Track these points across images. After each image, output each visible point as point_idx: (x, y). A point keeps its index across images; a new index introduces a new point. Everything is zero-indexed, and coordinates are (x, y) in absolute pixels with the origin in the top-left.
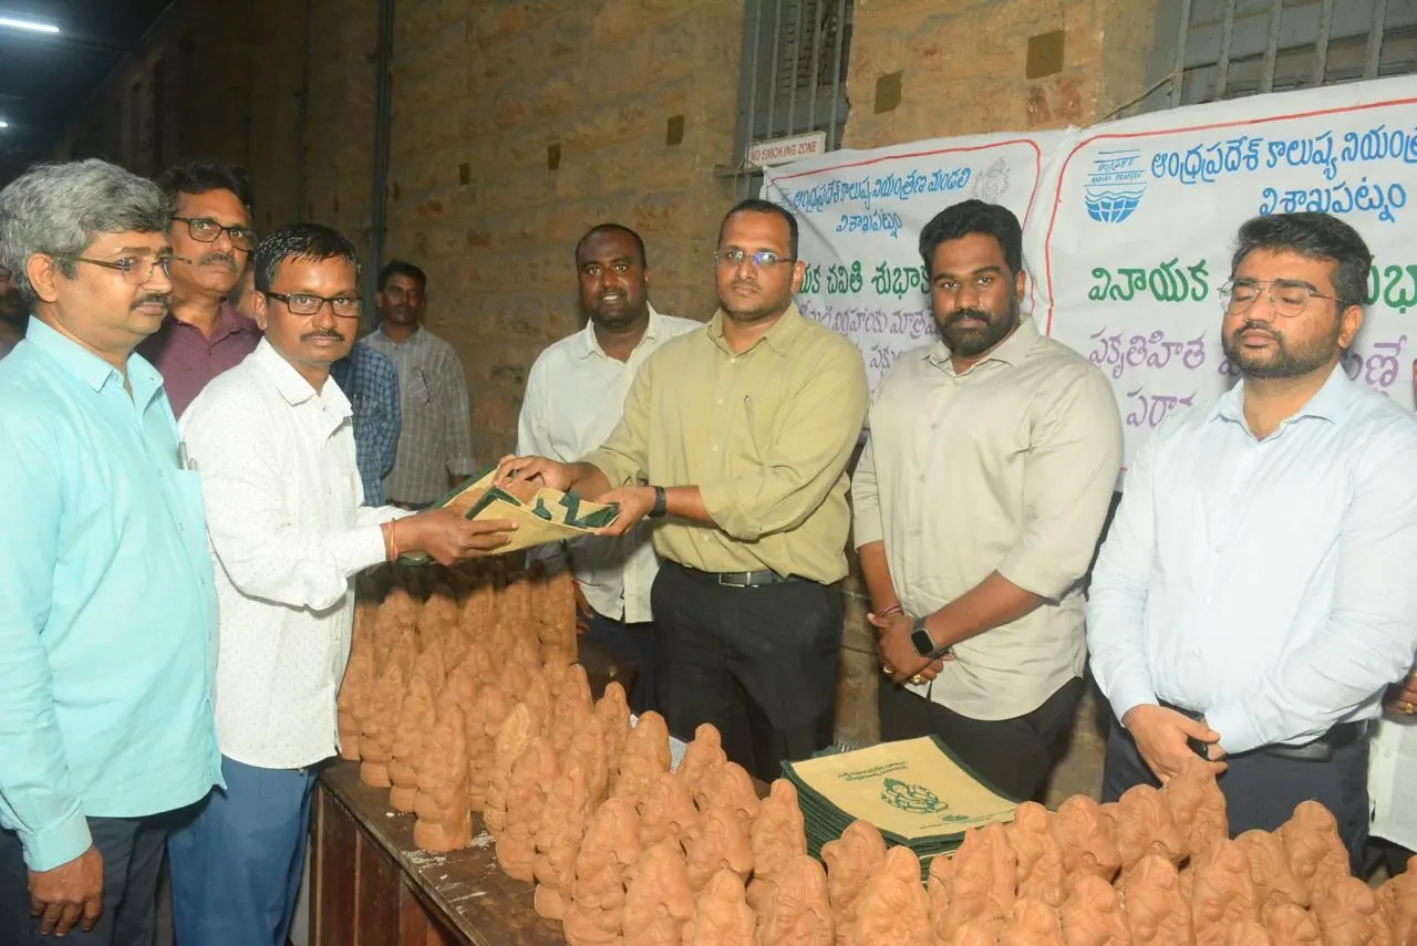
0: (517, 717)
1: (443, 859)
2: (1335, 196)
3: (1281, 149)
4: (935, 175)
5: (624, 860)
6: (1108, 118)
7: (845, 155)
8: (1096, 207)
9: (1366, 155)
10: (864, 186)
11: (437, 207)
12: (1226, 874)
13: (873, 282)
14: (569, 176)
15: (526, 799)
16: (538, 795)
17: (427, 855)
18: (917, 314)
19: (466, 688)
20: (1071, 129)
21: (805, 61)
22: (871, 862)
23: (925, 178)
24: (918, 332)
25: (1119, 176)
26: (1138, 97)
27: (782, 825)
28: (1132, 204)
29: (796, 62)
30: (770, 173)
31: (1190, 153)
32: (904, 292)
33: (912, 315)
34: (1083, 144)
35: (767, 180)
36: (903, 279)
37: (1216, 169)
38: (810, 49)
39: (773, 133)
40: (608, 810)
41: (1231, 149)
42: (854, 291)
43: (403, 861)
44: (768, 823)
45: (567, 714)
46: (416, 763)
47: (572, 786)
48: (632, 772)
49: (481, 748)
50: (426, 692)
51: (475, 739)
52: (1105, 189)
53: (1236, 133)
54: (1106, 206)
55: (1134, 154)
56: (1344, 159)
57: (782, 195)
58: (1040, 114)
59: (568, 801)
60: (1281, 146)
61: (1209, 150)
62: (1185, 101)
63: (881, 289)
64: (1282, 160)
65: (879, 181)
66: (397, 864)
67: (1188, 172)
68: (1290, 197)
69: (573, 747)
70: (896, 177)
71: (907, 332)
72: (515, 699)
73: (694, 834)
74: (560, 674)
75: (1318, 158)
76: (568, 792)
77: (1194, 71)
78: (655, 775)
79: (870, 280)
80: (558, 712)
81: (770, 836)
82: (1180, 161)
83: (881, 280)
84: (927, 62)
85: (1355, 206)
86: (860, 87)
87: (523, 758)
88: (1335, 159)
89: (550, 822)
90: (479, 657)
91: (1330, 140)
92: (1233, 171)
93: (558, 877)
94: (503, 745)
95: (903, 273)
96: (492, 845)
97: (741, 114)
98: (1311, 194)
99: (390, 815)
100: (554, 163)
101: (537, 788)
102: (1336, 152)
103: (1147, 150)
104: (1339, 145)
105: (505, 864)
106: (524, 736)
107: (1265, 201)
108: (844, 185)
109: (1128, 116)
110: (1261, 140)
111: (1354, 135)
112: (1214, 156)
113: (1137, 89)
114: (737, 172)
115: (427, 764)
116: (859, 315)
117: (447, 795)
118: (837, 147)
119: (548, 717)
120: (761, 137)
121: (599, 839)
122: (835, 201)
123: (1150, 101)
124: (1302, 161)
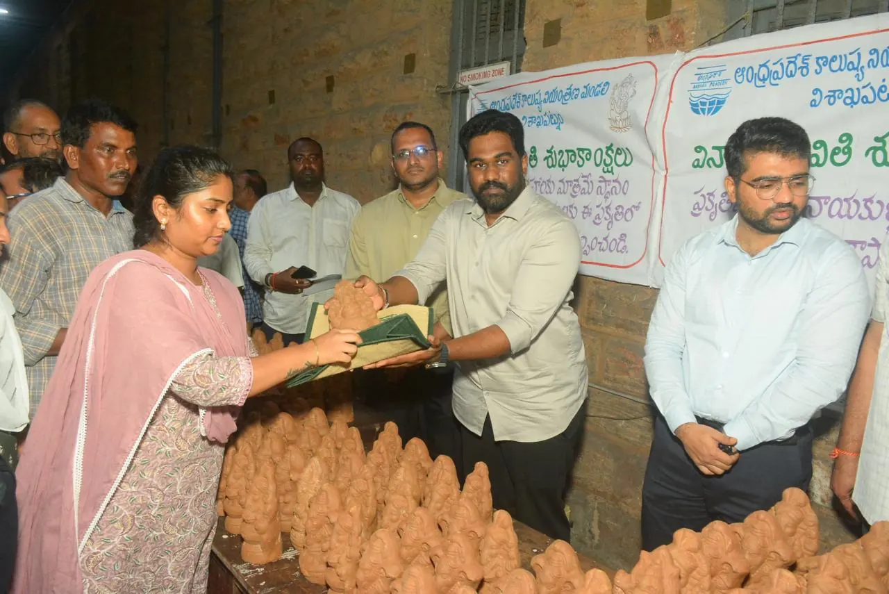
0: (312, 468)
1: (262, 569)
2: (863, 92)
3: (824, 61)
4: (585, 87)
5: (392, 575)
6: (702, 45)
7: (525, 76)
8: (696, 105)
9: (885, 63)
10: (537, 97)
11: (255, 120)
12: (832, 580)
13: (544, 160)
14: (340, 97)
15: (319, 527)
16: (328, 524)
17: (251, 567)
18: (575, 180)
19: (277, 446)
20: (678, 54)
21: (495, 17)
22: (568, 572)
23: (578, 89)
24: (575, 193)
25: (712, 84)
26: (722, 31)
27: (502, 543)
28: (721, 102)
29: (489, 15)
30: (473, 91)
31: (761, 66)
32: (565, 166)
33: (571, 181)
34: (686, 63)
35: (471, 95)
36: (565, 157)
37: (780, 76)
38: (498, 7)
39: (475, 64)
40: (377, 538)
41: (790, 62)
42: (532, 167)
43: (234, 571)
44: (492, 542)
45: (347, 463)
46: (243, 500)
47: (353, 519)
48: (394, 506)
49: (287, 488)
50: (248, 451)
51: (283, 482)
52: (702, 92)
53: (792, 52)
54: (703, 104)
55: (724, 68)
56: (869, 67)
57: (482, 104)
58: (656, 44)
59: (349, 530)
60: (824, 60)
61: (774, 64)
62: (754, 32)
63: (550, 165)
64: (826, 69)
65: (547, 93)
66: (229, 573)
67: (760, 80)
68: (832, 94)
69: (351, 488)
70: (558, 90)
71: (568, 194)
72: (312, 453)
73: (440, 553)
74: (342, 433)
75: (851, 67)
76: (348, 523)
77: (759, 12)
78: (411, 509)
79: (542, 160)
80: (341, 461)
81: (494, 551)
82: (755, 72)
83: (550, 159)
84: (578, 11)
85: (877, 99)
86: (533, 30)
87: (316, 497)
88: (863, 67)
89: (337, 545)
90: (285, 423)
91: (859, 54)
92: (791, 78)
93: (344, 585)
94: (302, 487)
95: (565, 154)
96: (297, 557)
97: (453, 52)
98: (846, 92)
99: (225, 537)
100: (330, 88)
101: (327, 519)
102: (864, 62)
103: (731, 66)
104: (866, 58)
105: (306, 573)
106: (318, 481)
107: (814, 97)
108: (523, 96)
109: (715, 43)
110: (810, 56)
111: (876, 50)
112: (778, 68)
113: (721, 26)
114: (451, 90)
115: (249, 502)
116: (536, 182)
117: (263, 525)
118: (518, 71)
119: (334, 464)
120: (467, 67)
121: (372, 559)
122: (518, 107)
123: (730, 33)
124: (840, 69)
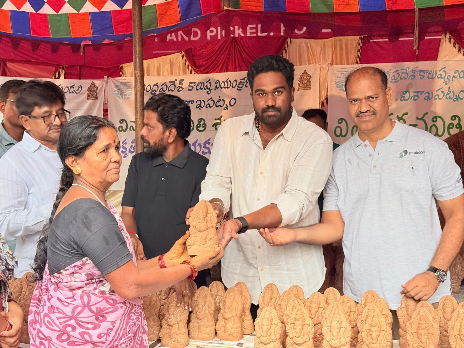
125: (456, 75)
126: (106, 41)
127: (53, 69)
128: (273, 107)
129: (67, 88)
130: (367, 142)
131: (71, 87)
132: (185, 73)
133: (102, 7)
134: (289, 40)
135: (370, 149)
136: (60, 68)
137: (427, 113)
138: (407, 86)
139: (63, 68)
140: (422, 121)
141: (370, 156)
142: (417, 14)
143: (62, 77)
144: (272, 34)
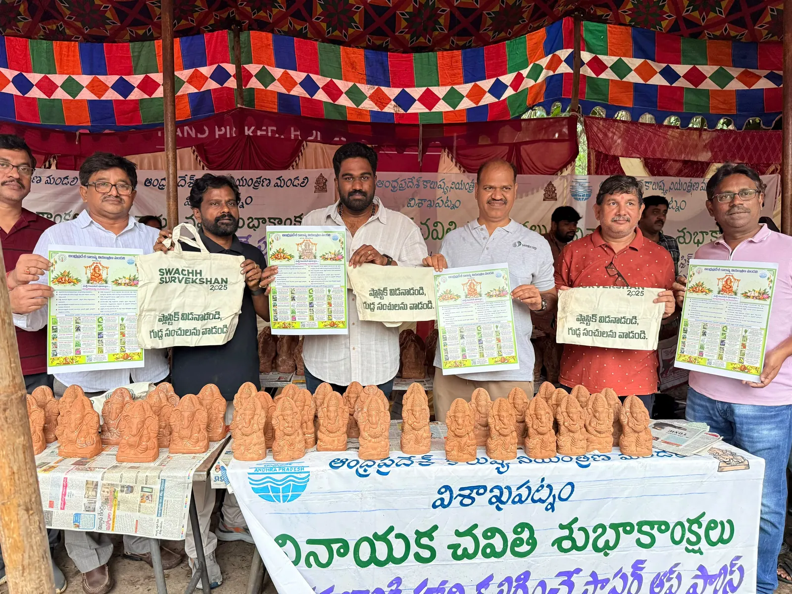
125: (453, 186)
126: (107, 131)
127: (43, 158)
128: (360, 191)
129: (59, 180)
130: (484, 226)
131: (64, 178)
132: (196, 169)
133: (102, 95)
134: (304, 143)
135: (486, 233)
136: (51, 157)
137: (429, 219)
138: (413, 194)
139: (54, 158)
140: (425, 226)
141: (484, 238)
142: (421, 128)
143: (53, 167)
144: (282, 137)
